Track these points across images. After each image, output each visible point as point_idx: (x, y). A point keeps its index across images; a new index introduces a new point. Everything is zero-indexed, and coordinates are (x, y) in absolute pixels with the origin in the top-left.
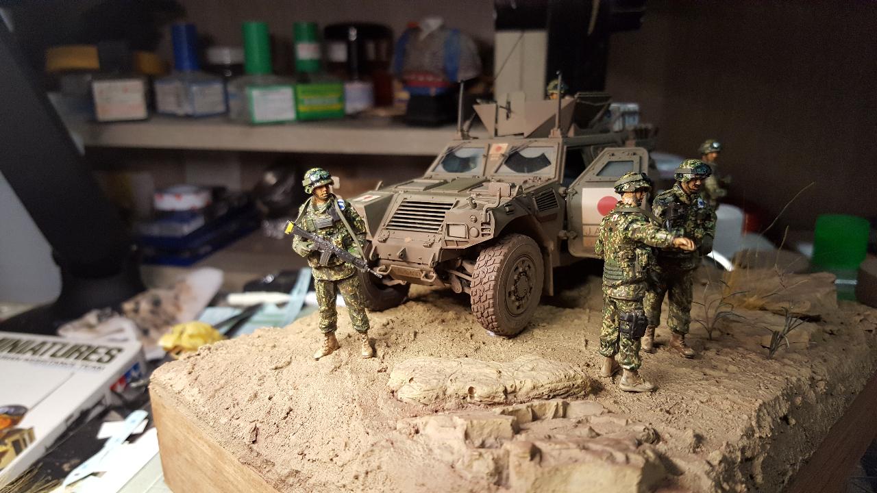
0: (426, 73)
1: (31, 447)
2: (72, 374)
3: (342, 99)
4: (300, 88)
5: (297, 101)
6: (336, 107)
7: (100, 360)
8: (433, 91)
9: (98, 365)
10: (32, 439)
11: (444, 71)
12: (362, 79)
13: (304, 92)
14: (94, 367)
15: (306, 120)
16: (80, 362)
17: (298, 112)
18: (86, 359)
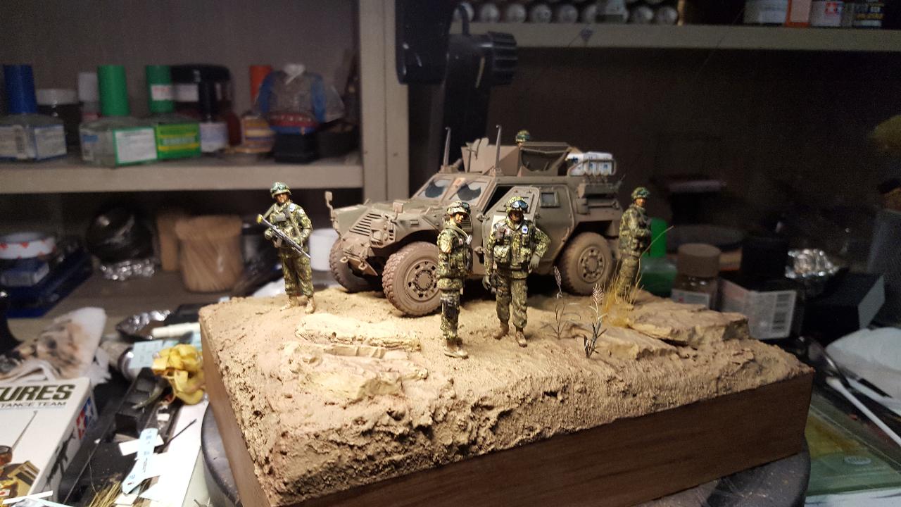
0: (295, 114)
1: (38, 477)
2: (35, 413)
3: (198, 139)
4: (159, 128)
5: (158, 142)
6: (193, 146)
7: (56, 397)
8: (303, 131)
9: (57, 402)
10: (36, 471)
11: (313, 111)
12: (214, 120)
13: (162, 132)
14: (55, 404)
15: (166, 159)
16: (35, 402)
17: (158, 152)
18: (40, 397)
